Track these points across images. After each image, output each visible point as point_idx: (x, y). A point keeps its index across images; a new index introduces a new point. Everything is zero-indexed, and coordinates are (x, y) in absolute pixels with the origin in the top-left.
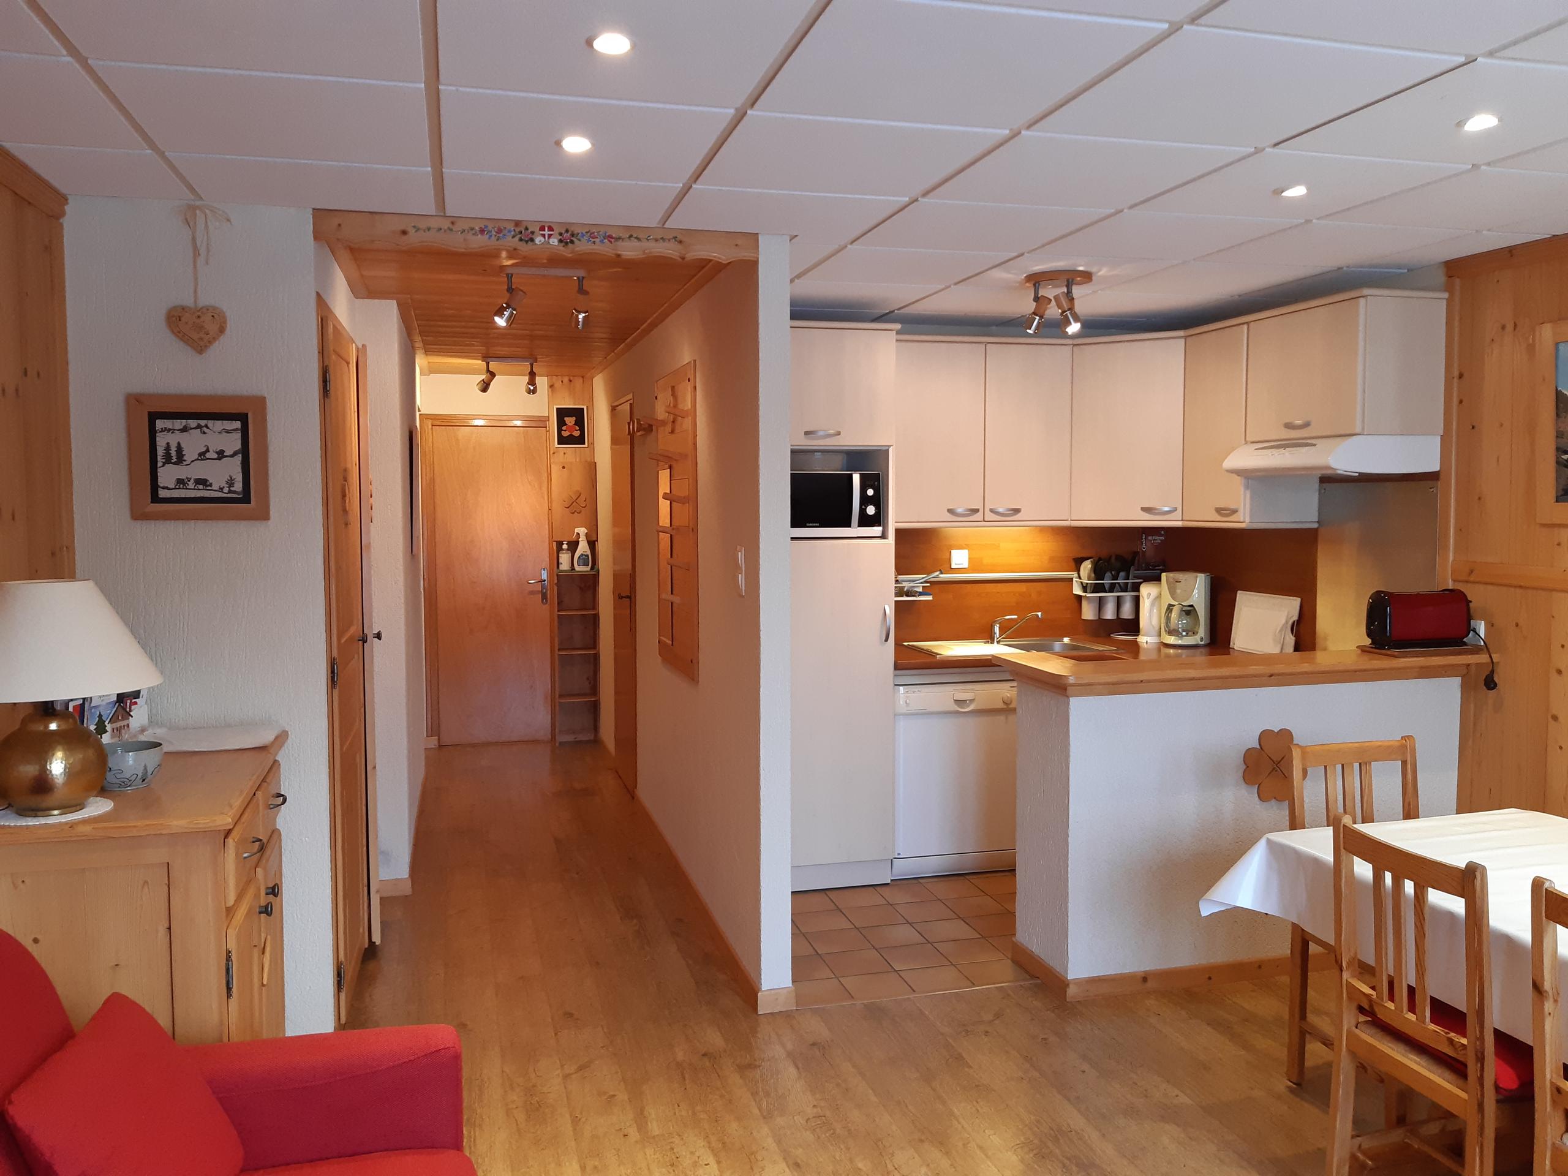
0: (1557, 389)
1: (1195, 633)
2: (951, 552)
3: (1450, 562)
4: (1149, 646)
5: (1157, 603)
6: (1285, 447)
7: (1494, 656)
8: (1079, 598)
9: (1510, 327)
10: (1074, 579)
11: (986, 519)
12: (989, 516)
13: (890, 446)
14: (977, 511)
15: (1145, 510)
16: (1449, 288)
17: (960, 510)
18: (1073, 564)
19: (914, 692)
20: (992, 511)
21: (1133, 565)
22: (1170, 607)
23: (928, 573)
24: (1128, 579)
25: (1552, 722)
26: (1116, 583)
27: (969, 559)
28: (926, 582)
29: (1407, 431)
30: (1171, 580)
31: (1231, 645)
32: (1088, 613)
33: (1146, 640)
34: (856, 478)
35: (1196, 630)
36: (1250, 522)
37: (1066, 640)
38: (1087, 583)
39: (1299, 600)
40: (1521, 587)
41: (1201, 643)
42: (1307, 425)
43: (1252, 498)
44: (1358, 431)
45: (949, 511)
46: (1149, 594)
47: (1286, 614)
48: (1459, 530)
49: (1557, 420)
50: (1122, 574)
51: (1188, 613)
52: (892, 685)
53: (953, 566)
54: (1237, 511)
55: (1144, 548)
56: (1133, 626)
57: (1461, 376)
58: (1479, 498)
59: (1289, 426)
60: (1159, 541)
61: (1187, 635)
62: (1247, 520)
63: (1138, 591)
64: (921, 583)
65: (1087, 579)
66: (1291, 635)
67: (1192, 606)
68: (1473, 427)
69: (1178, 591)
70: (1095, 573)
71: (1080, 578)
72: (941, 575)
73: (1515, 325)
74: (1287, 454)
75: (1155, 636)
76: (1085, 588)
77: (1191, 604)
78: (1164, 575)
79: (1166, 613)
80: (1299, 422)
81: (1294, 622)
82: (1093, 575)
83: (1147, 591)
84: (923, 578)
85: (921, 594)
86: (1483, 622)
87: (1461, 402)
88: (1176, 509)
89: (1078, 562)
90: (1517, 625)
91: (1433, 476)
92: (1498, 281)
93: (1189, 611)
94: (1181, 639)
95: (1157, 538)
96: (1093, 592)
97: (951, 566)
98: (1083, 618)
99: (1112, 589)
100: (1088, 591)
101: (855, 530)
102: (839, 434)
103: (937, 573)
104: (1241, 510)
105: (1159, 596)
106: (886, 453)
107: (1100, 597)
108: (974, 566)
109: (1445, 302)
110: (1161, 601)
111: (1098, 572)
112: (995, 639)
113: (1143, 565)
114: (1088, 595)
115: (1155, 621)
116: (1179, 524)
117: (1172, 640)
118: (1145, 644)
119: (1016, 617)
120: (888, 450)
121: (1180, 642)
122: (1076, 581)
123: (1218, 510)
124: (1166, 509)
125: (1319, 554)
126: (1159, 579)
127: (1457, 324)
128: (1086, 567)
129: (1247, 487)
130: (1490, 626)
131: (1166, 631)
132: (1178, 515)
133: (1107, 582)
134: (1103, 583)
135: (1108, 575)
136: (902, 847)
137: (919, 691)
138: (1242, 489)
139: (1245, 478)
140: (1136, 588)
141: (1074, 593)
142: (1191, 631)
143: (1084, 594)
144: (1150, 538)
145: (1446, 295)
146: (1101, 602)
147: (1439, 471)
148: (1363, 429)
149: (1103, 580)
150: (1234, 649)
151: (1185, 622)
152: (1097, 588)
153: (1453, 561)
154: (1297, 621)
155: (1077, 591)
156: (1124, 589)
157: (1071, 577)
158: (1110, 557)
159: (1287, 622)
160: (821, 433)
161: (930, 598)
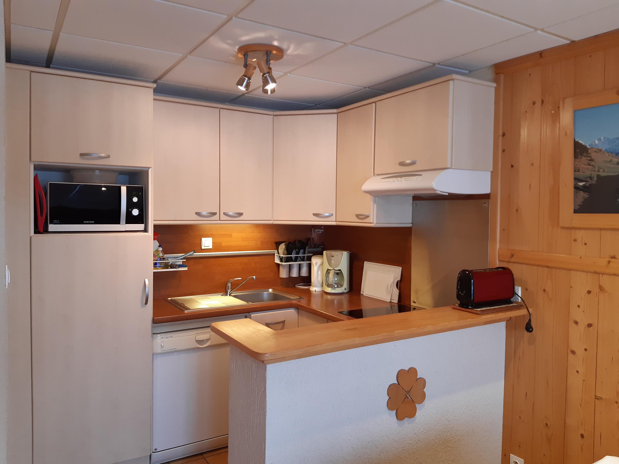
0: (575, 140)
1: (342, 286)
2: (201, 239)
3: (498, 249)
4: (316, 293)
5: (321, 267)
6: (401, 176)
7: (530, 310)
8: (278, 265)
9: (539, 103)
10: (275, 254)
11: (221, 219)
12: (223, 217)
13: (149, 168)
14: (215, 214)
15: (316, 215)
16: (496, 80)
17: (204, 213)
18: (274, 245)
19: (167, 338)
20: (225, 214)
21: (308, 246)
22: (328, 271)
23: (186, 252)
24: (305, 254)
25: (570, 355)
26: (298, 256)
27: (213, 243)
28: (184, 258)
29: (475, 168)
30: (329, 255)
31: (362, 293)
32: (283, 274)
33: (315, 289)
34: (124, 190)
35: (342, 283)
36: (376, 223)
37: (270, 290)
38: (283, 257)
39: (401, 268)
40: (548, 267)
41: (345, 291)
42: (413, 163)
43: (377, 208)
44: (449, 166)
45: (197, 213)
46: (316, 263)
47: (393, 276)
48: (503, 230)
49: (575, 160)
50: (302, 251)
51: (337, 274)
52: (150, 333)
53: (203, 248)
54: (369, 217)
55: (313, 236)
56: (307, 280)
57: (504, 135)
58: (517, 210)
59: (402, 164)
60: (321, 232)
61: (338, 287)
62: (375, 222)
63: (311, 260)
64: (181, 259)
65: (282, 255)
66: (397, 289)
67: (340, 270)
68: (512, 166)
69: (333, 262)
70: (287, 251)
71: (279, 254)
72: (195, 254)
73: (543, 102)
74: (403, 181)
75: (320, 287)
76: (281, 259)
77: (340, 269)
78: (325, 252)
79: (326, 274)
80: (408, 161)
81: (398, 281)
82: (286, 252)
83: (316, 261)
84: (183, 256)
85: (180, 266)
86: (520, 287)
87: (504, 151)
88: (332, 215)
89: (278, 244)
90: (544, 290)
91: (486, 197)
92: (530, 75)
93: (339, 273)
94: (335, 290)
95: (320, 230)
96: (285, 262)
97: (201, 248)
98: (280, 277)
99: (296, 260)
100: (283, 261)
101: (123, 226)
102: (108, 157)
103: (192, 253)
104: (371, 216)
105: (322, 264)
106: (147, 172)
107: (290, 265)
108: (216, 247)
109: (494, 89)
110: (323, 266)
111: (289, 250)
112: (228, 292)
113: (313, 246)
114: (283, 263)
115: (320, 279)
116: (334, 223)
117: (329, 290)
118: (314, 292)
119: (241, 278)
120: (148, 170)
121: (334, 291)
122: (277, 255)
123: (358, 216)
124: (327, 214)
125: (413, 242)
126: (322, 254)
127: (501, 102)
128: (282, 247)
129: (375, 202)
130: (525, 290)
131: (326, 284)
132: (333, 218)
133: (293, 256)
134: (291, 257)
135: (294, 251)
136: (158, 444)
137: (171, 337)
138: (372, 203)
139: (373, 196)
140: (309, 259)
141: (275, 262)
142: (340, 285)
143: (281, 263)
144: (316, 230)
145: (495, 85)
146: (290, 267)
147: (490, 193)
148: (452, 165)
149: (291, 255)
150: (363, 295)
151: (336, 279)
152: (288, 260)
153: (499, 248)
154: (400, 280)
155: (277, 261)
156: (303, 259)
157: (274, 253)
158: (295, 241)
159: (394, 282)
160: (94, 155)
161: (186, 269)
